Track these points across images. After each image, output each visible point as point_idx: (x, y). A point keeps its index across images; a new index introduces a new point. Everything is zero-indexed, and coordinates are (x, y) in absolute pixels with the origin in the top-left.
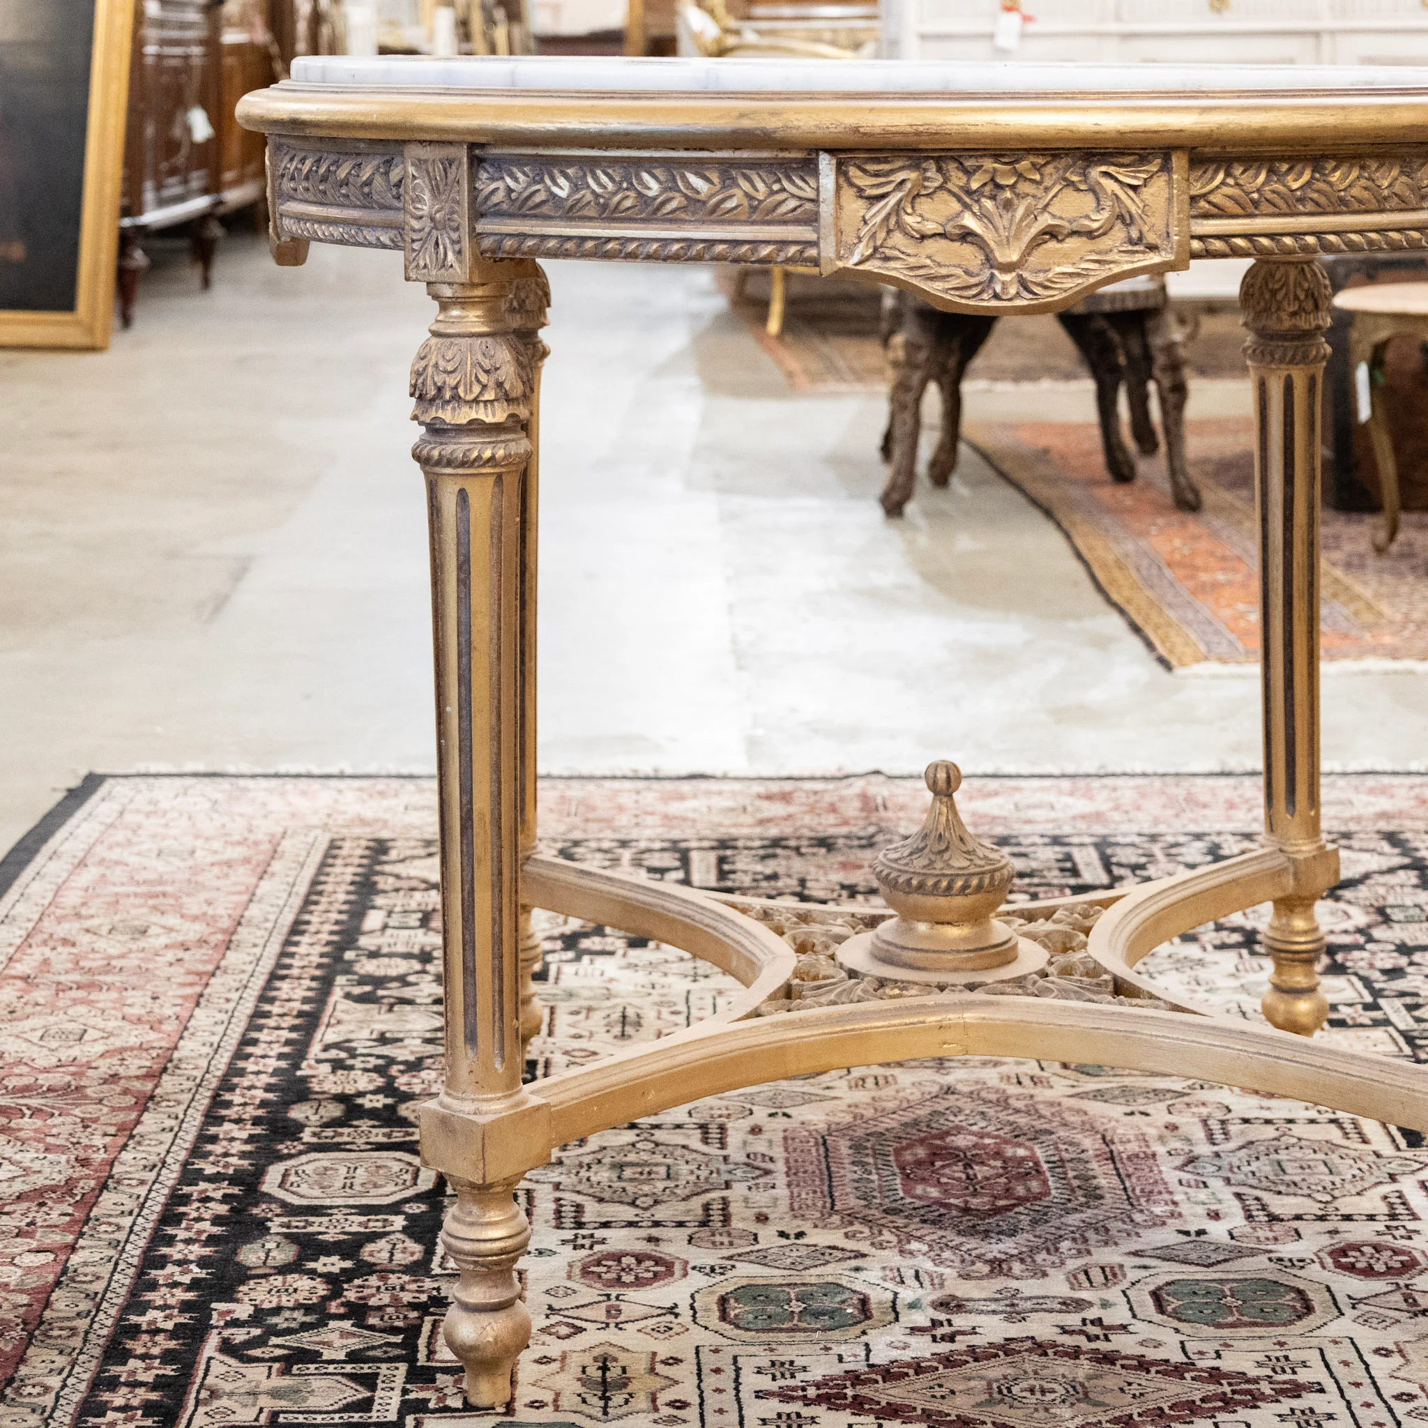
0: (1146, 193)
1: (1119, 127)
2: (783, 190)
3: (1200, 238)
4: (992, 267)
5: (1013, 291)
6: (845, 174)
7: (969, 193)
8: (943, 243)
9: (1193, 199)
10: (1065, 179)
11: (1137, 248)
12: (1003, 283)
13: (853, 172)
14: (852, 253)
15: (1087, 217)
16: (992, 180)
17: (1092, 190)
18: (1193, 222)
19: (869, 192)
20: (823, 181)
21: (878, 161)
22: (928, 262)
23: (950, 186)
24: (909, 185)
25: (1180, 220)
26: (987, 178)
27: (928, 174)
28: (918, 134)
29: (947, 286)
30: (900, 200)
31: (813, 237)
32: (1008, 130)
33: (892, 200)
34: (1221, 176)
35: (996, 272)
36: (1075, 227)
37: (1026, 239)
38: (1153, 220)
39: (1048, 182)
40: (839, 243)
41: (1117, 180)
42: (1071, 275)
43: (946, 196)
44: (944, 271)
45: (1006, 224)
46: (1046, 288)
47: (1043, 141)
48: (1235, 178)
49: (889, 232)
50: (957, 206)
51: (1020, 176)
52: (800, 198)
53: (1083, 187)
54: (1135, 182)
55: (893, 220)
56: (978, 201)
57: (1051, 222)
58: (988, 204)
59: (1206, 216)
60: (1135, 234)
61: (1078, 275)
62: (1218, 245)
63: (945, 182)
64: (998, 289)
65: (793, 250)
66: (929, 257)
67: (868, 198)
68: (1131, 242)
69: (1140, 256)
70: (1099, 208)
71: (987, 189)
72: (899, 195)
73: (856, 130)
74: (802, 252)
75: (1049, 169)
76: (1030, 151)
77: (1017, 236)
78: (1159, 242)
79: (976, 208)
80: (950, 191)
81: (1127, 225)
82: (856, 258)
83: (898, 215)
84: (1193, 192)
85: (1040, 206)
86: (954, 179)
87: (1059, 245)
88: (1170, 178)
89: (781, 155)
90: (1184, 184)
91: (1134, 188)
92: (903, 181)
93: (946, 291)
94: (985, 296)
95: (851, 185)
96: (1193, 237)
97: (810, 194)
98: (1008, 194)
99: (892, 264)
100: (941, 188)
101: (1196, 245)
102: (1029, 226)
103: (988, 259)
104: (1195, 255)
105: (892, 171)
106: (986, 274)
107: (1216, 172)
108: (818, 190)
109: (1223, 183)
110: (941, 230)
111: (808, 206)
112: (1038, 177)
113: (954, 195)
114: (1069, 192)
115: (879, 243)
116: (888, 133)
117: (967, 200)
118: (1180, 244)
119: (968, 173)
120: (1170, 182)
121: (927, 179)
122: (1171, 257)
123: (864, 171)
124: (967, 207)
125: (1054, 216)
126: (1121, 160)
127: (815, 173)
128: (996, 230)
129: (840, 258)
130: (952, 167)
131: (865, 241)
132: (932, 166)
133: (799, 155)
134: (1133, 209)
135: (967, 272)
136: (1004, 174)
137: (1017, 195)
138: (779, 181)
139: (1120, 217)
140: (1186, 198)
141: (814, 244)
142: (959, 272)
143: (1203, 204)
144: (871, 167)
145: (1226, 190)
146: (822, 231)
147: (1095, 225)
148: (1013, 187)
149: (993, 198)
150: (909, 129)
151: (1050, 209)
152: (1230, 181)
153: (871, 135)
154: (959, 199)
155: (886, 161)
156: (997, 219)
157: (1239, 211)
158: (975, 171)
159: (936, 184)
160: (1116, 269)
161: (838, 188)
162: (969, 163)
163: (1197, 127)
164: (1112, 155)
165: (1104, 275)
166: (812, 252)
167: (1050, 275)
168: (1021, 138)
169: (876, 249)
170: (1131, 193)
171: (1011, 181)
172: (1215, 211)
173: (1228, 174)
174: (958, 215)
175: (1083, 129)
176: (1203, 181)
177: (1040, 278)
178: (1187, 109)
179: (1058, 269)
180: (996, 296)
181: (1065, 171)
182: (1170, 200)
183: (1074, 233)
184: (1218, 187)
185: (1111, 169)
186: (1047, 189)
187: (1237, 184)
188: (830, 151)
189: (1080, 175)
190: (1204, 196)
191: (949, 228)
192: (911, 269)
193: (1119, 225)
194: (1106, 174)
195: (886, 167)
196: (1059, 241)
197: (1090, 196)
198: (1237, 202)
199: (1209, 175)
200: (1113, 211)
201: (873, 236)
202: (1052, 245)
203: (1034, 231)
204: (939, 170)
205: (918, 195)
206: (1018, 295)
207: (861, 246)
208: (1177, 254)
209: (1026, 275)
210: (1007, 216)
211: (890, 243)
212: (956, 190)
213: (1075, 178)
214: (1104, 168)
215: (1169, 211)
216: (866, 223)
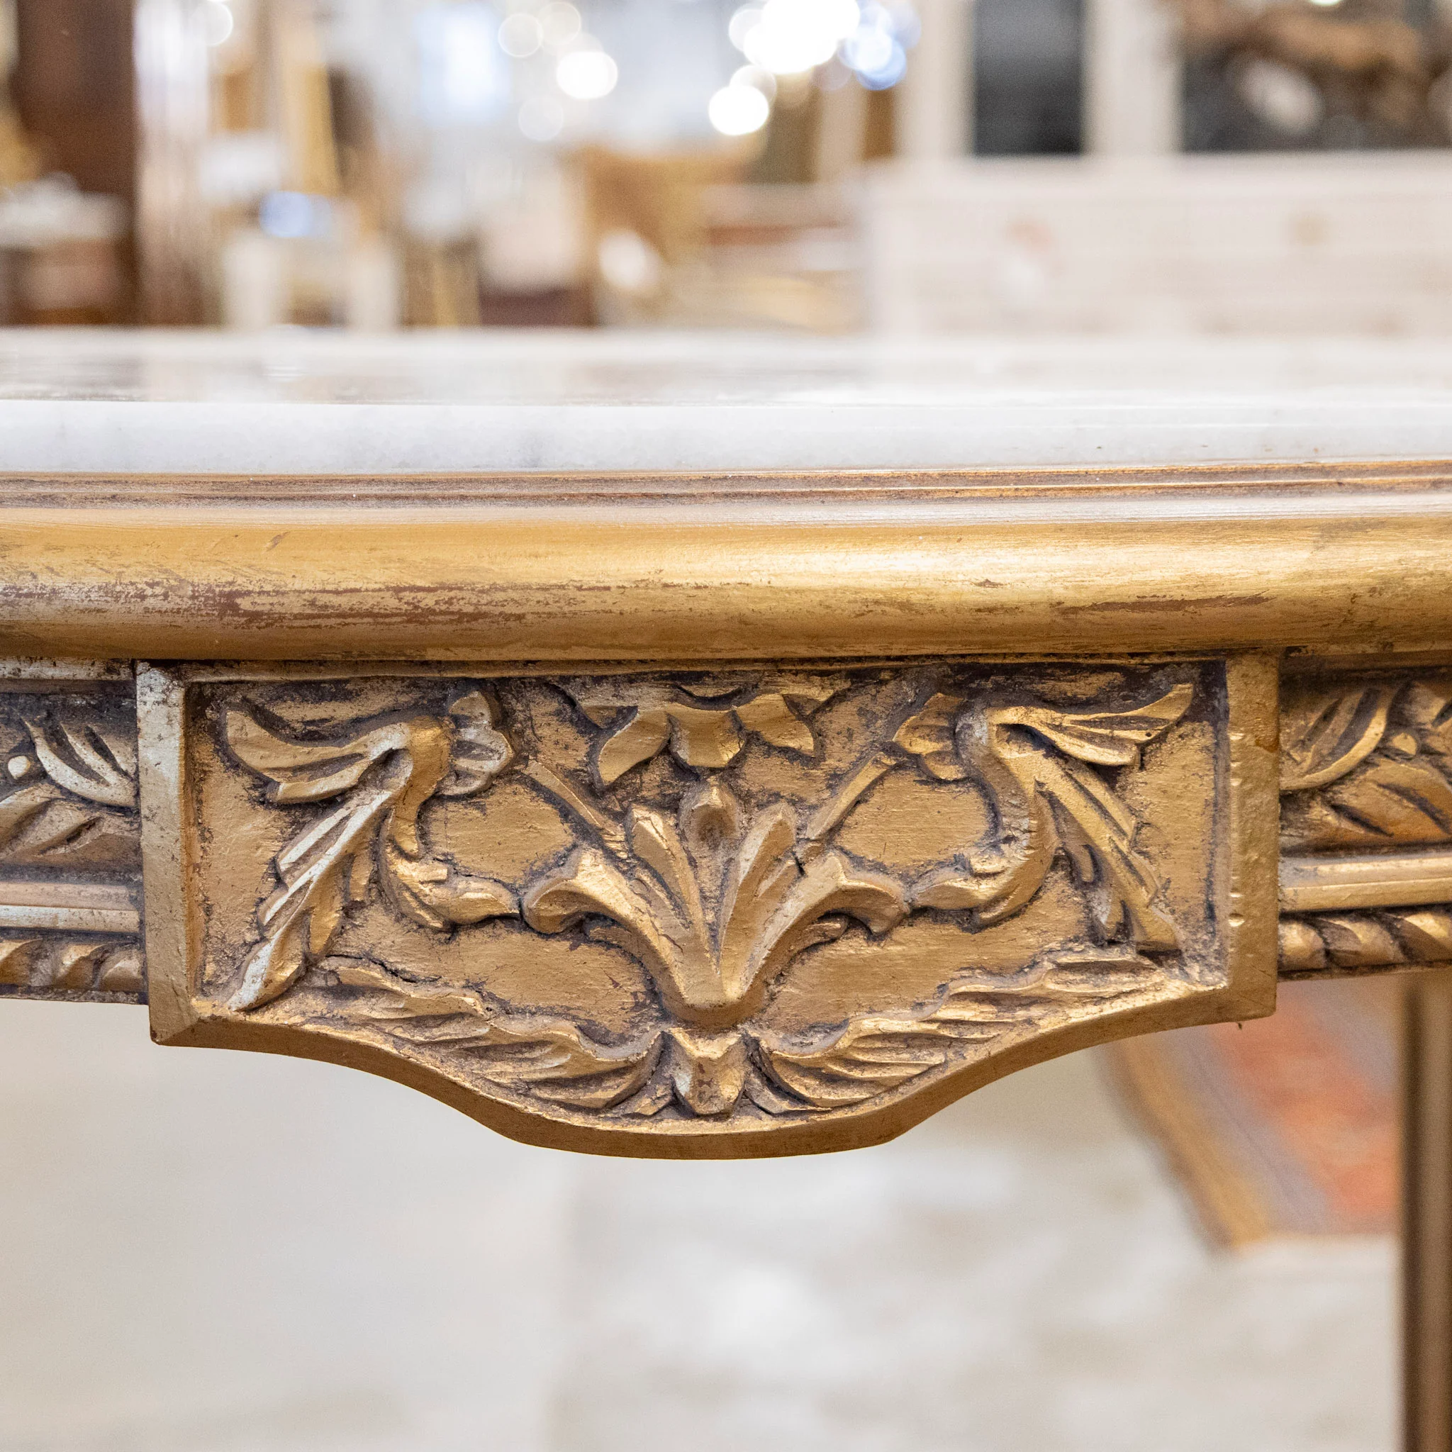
0: (1144, 786)
1: (1059, 592)
2: (38, 775)
3: (1311, 918)
4: (665, 1016)
5: (729, 1091)
6: (216, 732)
7: (594, 791)
8: (514, 942)
9: (1290, 800)
10: (892, 750)
11: (1113, 955)
12: (701, 1067)
13: (238, 726)
14: (239, 971)
15: (961, 864)
16: (666, 750)
17: (974, 780)
18: (1288, 867)
19: (285, 789)
20: (148, 754)
21: (317, 692)
22: (471, 1000)
23: (534, 769)
24: (405, 770)
25: (1249, 868)
26: (646, 745)
27: (469, 734)
28: (417, 616)
29: (529, 1072)
30: (382, 816)
31: (127, 919)
32: (704, 605)
33: (360, 813)
34: (1376, 727)
35: (679, 1034)
36: (920, 893)
37: (771, 934)
38: (1165, 869)
39: (837, 759)
40: (199, 942)
41: (1053, 751)
42: (909, 1040)
43: (524, 800)
44: (518, 1028)
45: (710, 886)
46: (833, 1080)
47: (813, 636)
48: (1420, 733)
49: (350, 910)
50: (560, 834)
51: (752, 739)
52: (87, 802)
53: (948, 772)
54: (1109, 757)
55: (362, 875)
56: (621, 816)
57: (845, 882)
58: (654, 824)
59: (1330, 848)
60: (1106, 914)
61: (931, 1040)
62: (1365, 936)
63: (520, 757)
64: (684, 1085)
65: (72, 955)
66: (474, 986)
67: (287, 806)
68: (1096, 936)
69: (1123, 982)
70: (997, 839)
71: (652, 777)
72: (376, 799)
73: (228, 602)
74: (99, 963)
75: (844, 716)
76: (778, 665)
77: (742, 925)
78: (1182, 935)
79: (616, 836)
80: (535, 786)
81: (1084, 887)
82: (248, 992)
83: (376, 857)
84: (1291, 780)
85: (813, 832)
86: (547, 748)
87: (871, 950)
88: (1220, 742)
89: (29, 671)
90: (1263, 760)
91: (1108, 774)
92: (389, 757)
93: (526, 1089)
94: (644, 1104)
95: (236, 766)
96: (1287, 917)
97: (115, 790)
98: (713, 796)
99: (362, 1008)
100: (507, 774)
101: (1296, 938)
102: (779, 894)
103: (654, 994)
104: (1290, 970)
105: (359, 725)
106: (650, 1036)
107: (1362, 714)
108: (134, 778)
109: (1383, 749)
110: (507, 904)
111: (112, 826)
112: (805, 743)
113: (550, 797)
114: (906, 782)
115: (318, 944)
116: (324, 612)
117: (588, 812)
118: (1246, 942)
119: (591, 728)
120: (1218, 750)
121: (463, 748)
122: (1218, 981)
123: (271, 723)
124: (588, 834)
125: (858, 862)
126: (1068, 688)
127: (128, 726)
128: (679, 906)
129: (204, 987)
130: (543, 708)
131: (276, 936)
132: (478, 707)
133: (82, 672)
134: (1104, 838)
135: (590, 1032)
136: (702, 735)
137: (745, 798)
138: (28, 748)
139: (1064, 862)
140: (1267, 798)
141: (132, 940)
142: (566, 1030)
143: (1319, 812)
144: (295, 712)
145: (1390, 770)
146: (151, 905)
147: (984, 890)
148: (729, 773)
149: (669, 805)
150: (391, 602)
151: (847, 839)
152: (1403, 742)
153: (274, 620)
154: (566, 813)
155: (340, 692)
156: (682, 875)
157: (1429, 829)
158: (613, 724)
159: (492, 765)
160: (1049, 1022)
161: (194, 777)
162: (593, 701)
163: (1311, 587)
164: (1039, 670)
165: (1011, 1039)
166: (125, 964)
167: (844, 1041)
168: (744, 626)
169: (309, 964)
170: (1098, 789)
171: (727, 755)
172: (1359, 832)
173: (1397, 721)
174: (562, 859)
175: (944, 598)
176: (1324, 742)
177: (817, 1045)
178: (1278, 528)
179: (869, 1024)
180: (678, 1105)
181: (893, 726)
182: (1217, 807)
183: (918, 913)
184: (1366, 763)
185: (1038, 718)
186: (836, 780)
187: (1425, 751)
188: (168, 665)
189: (939, 734)
190: (1322, 791)
191: (531, 899)
192: (420, 1022)
193: (1058, 886)
194: (1021, 732)
195: (343, 711)
196: (873, 937)
197: (970, 801)
198: (1423, 805)
199: (1340, 722)
200: (1038, 845)
201: (301, 922)
202: (853, 947)
203: (793, 909)
204: (502, 721)
205: (438, 798)
206: (745, 1100)
207: (266, 951)
208: (1236, 974)
209: (771, 1041)
210: (711, 862)
211: (355, 941)
212: (552, 782)
213: (923, 746)
214: (1012, 715)
215: (1213, 845)
216: (280, 881)
